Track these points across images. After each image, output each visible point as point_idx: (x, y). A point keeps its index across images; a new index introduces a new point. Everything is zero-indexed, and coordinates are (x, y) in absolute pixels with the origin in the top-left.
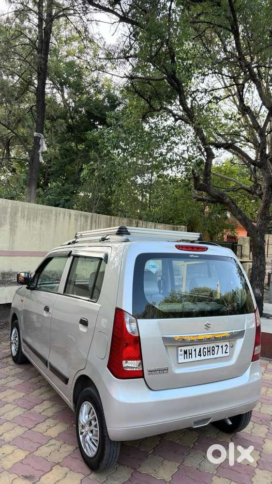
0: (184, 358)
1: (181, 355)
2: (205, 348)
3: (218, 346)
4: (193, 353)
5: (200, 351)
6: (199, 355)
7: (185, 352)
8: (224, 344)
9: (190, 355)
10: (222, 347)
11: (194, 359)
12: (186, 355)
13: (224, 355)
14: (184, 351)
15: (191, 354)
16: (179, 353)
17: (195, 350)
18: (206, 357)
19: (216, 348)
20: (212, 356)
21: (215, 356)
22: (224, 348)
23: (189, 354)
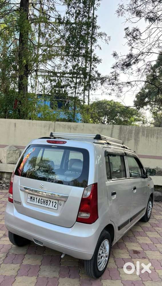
2: (42, 199)
3: (50, 201)
4: (35, 199)
5: (39, 200)
7: (31, 198)
8: (54, 201)
10: (53, 202)
11: (35, 203)
13: (53, 208)
15: (34, 200)
16: (28, 197)
17: (36, 199)
18: (42, 205)
19: (49, 202)
20: (45, 206)
21: (47, 206)
22: (54, 204)
23: (33, 199)
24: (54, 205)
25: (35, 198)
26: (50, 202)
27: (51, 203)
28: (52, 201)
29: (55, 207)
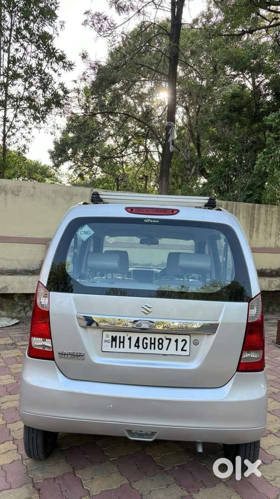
0: (112, 347)
1: (106, 341)
3: (170, 340)
4: (127, 342)
6: (135, 346)
7: (114, 339)
8: (180, 338)
9: (122, 344)
10: (176, 341)
11: (127, 349)
12: (114, 343)
13: (180, 352)
14: (112, 337)
15: (123, 342)
16: (104, 338)
17: (130, 339)
18: (148, 351)
19: (166, 343)
20: (157, 351)
21: (164, 351)
23: (120, 342)
24: (180, 347)
25: (124, 337)
26: (168, 341)
27: (173, 343)
28: (174, 338)
29: (186, 351)
